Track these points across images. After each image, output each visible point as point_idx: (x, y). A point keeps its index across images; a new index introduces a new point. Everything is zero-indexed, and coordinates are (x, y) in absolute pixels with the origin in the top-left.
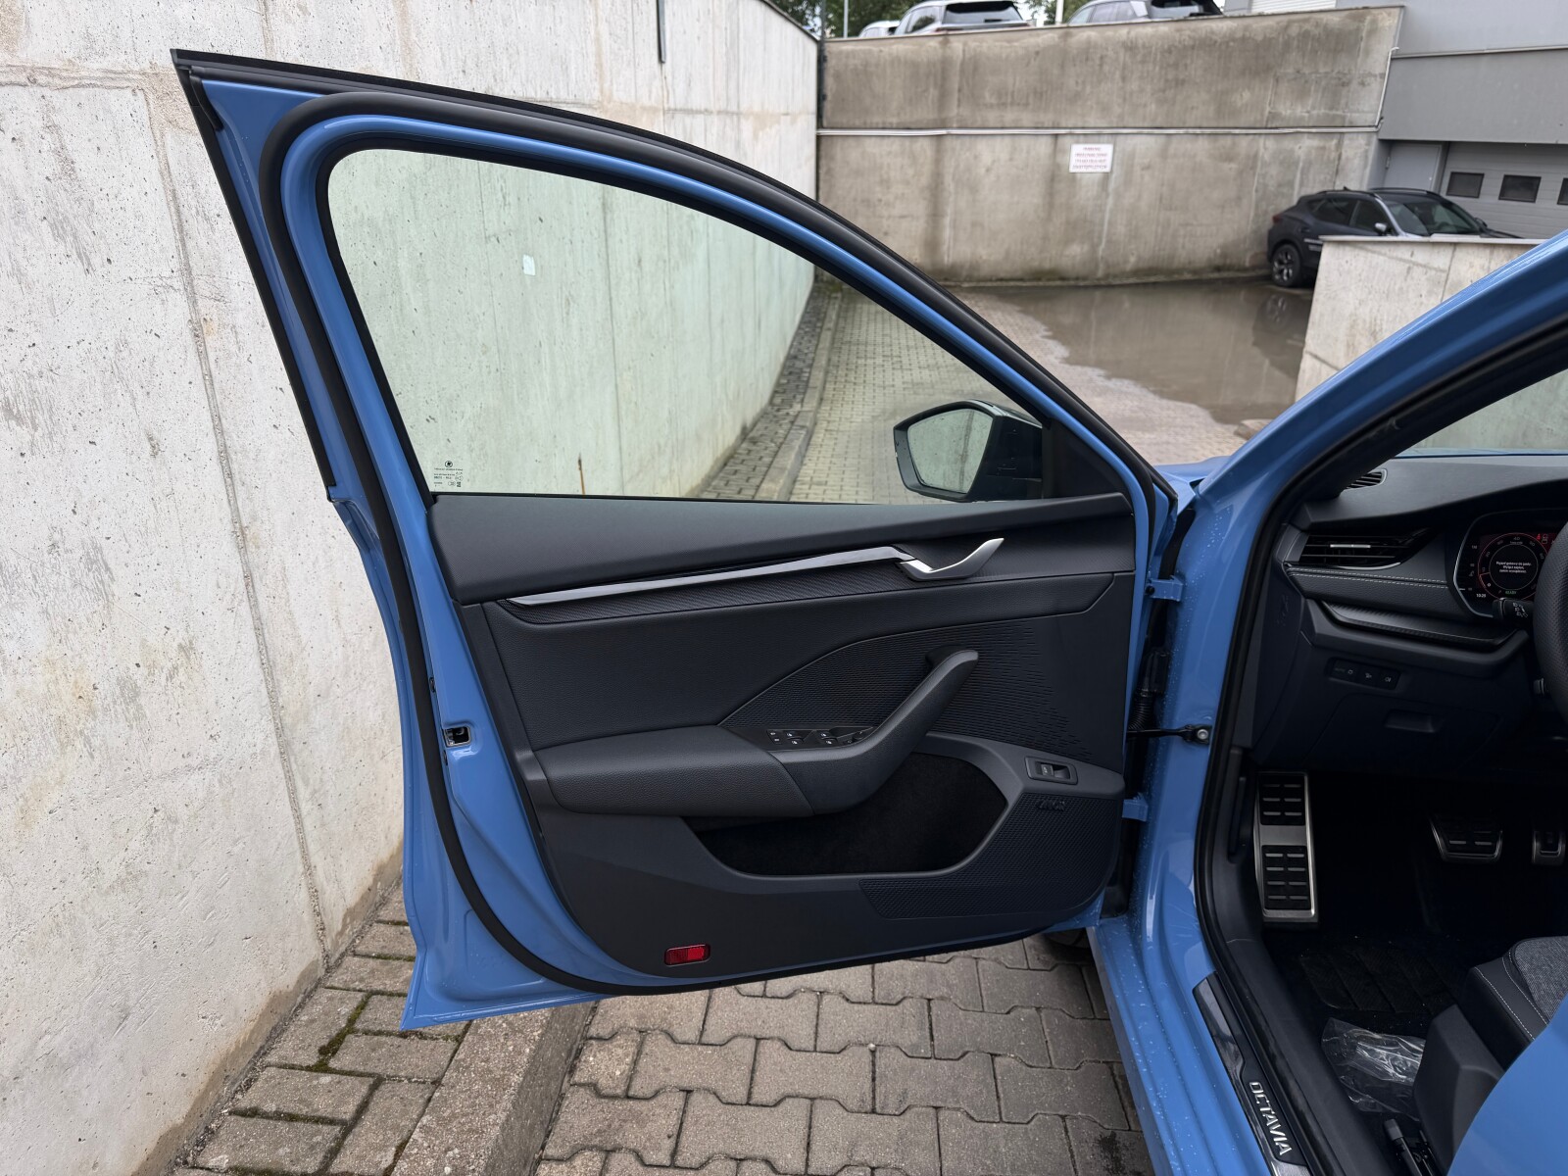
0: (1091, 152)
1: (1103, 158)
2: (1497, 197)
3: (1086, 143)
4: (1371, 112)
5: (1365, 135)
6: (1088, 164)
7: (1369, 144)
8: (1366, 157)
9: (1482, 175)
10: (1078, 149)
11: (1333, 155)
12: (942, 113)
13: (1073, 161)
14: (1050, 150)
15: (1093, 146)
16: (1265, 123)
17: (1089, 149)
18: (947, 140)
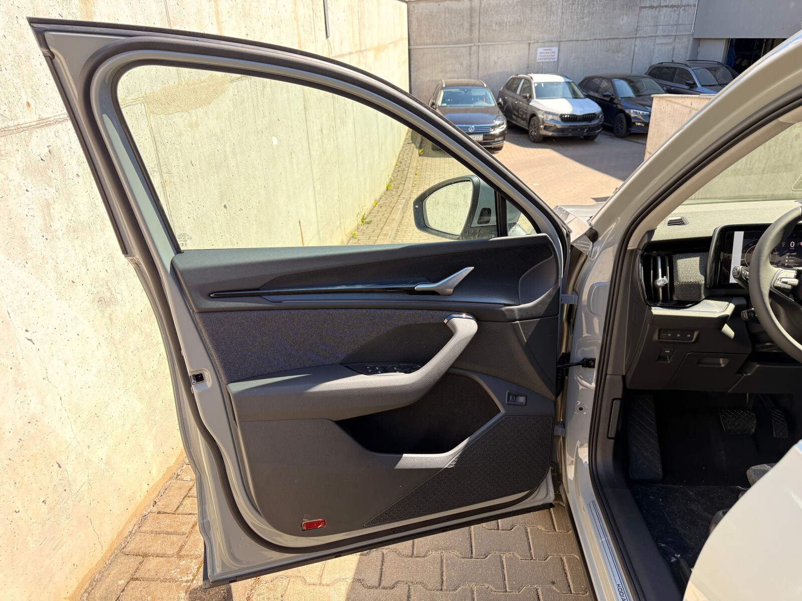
1: (553, 54)
3: (545, 47)
4: (690, 24)
5: (686, 36)
6: (546, 57)
7: (689, 41)
8: (688, 48)
10: (540, 50)
11: (670, 47)
12: (471, 35)
13: (538, 57)
14: (527, 52)
15: (548, 48)
16: (635, 33)
17: (547, 50)
18: (474, 48)
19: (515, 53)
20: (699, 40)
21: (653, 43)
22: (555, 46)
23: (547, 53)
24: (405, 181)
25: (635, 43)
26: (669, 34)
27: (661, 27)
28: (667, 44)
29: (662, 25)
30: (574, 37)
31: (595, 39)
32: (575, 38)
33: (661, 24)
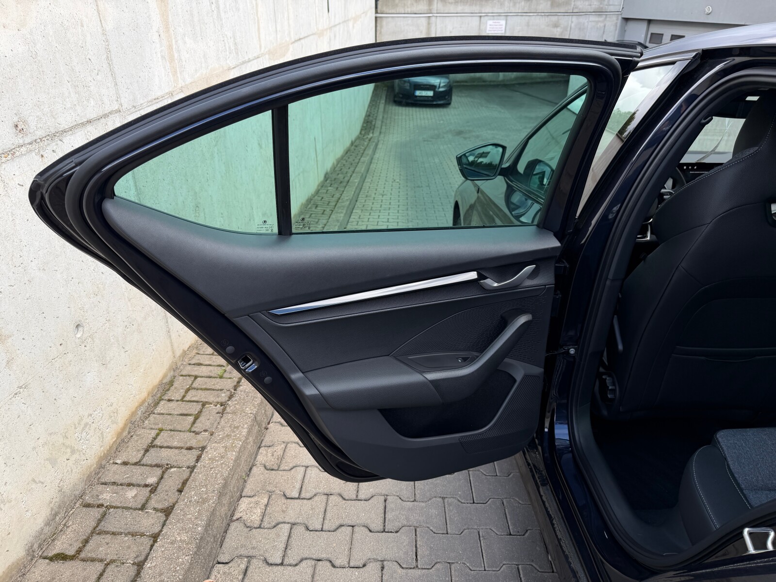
1: (501, 27)
3: (494, 19)
4: (618, 5)
5: (616, 16)
6: (495, 29)
9: (663, 34)
10: (490, 22)
11: (602, 25)
12: (430, 7)
13: (488, 28)
14: (478, 23)
16: (572, 10)
17: (495, 22)
18: (433, 19)
19: (468, 24)
20: (627, 20)
22: (503, 20)
23: (496, 25)
24: (374, 129)
25: (572, 20)
27: (594, 6)
28: (599, 21)
33: (595, 4)
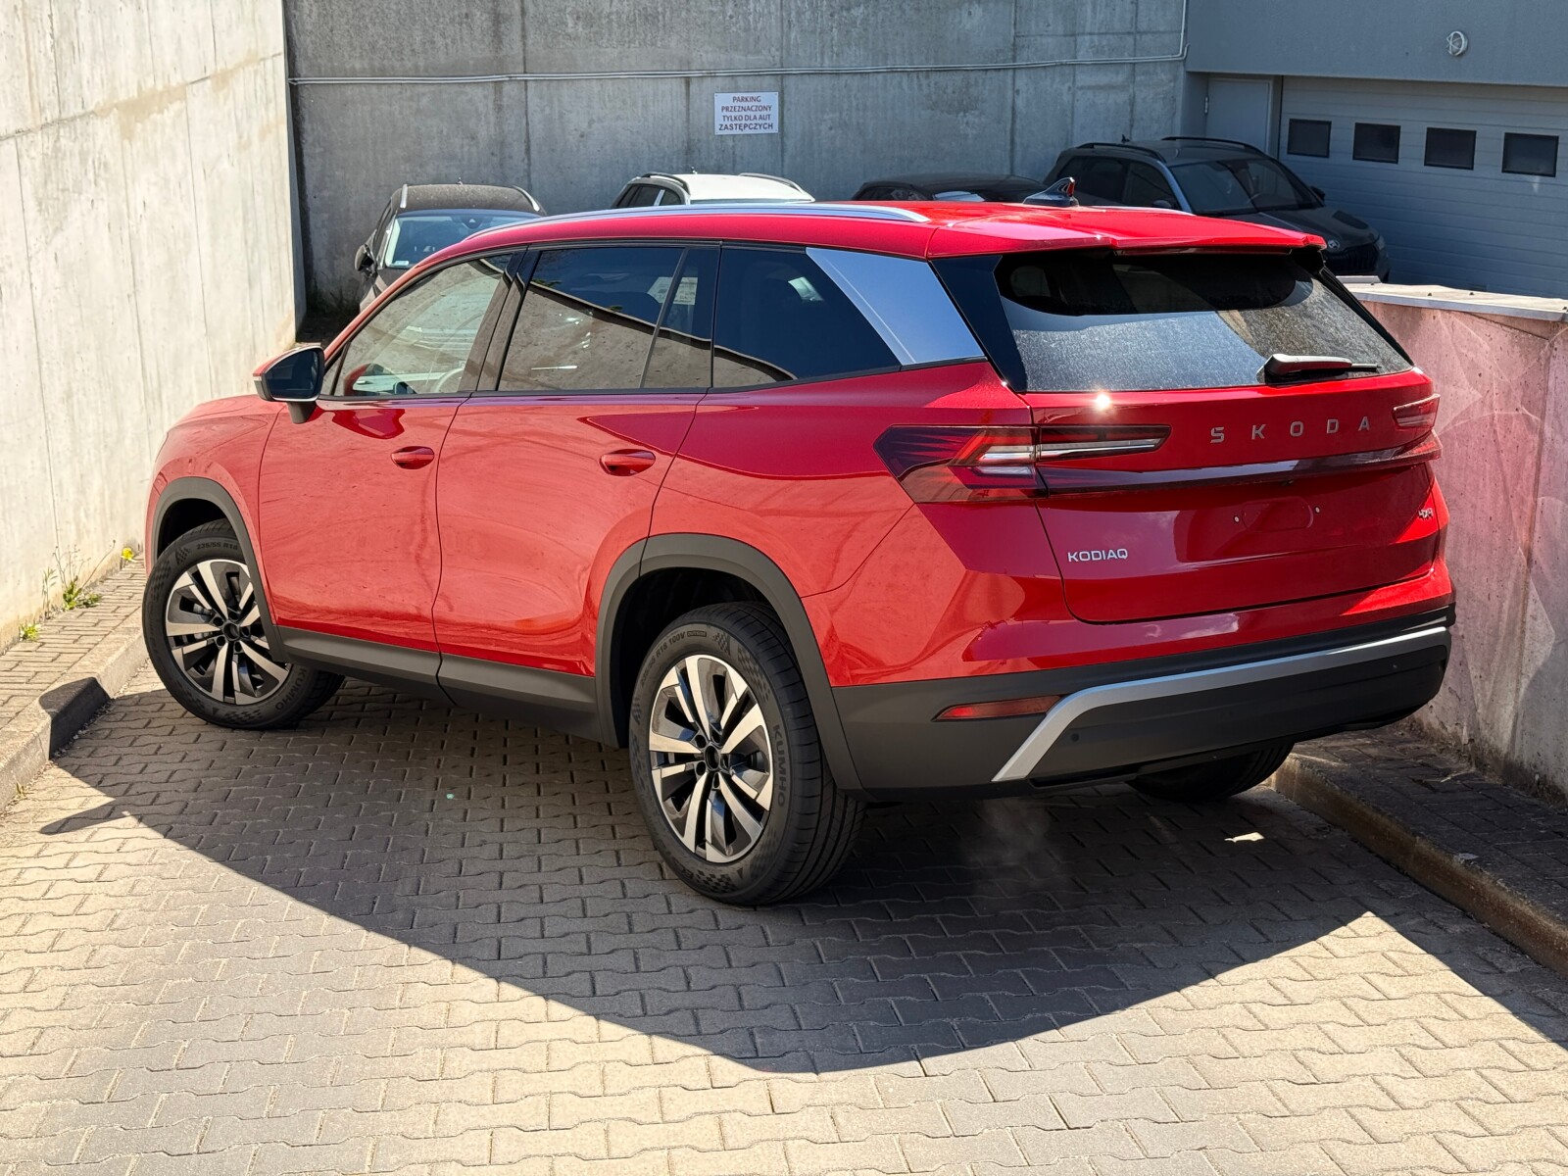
0: (745, 104)
1: (764, 113)
2: (1352, 156)
3: (737, 90)
4: (1171, 32)
5: (1166, 66)
6: (743, 122)
7: (1175, 79)
8: (1175, 100)
9: (1329, 123)
10: (723, 99)
11: (1122, 97)
12: (498, 49)
13: (719, 120)
14: (684, 109)
15: (745, 95)
16: (1010, 54)
17: (745, 99)
18: (510, 90)
19: (645, 107)
21: (1067, 85)
22: (769, 89)
23: (745, 110)
25: (1014, 84)
26: (1114, 58)
27: (1087, 38)
28: (1111, 87)
29: (1090, 34)
30: (827, 62)
31: (892, 71)
32: (828, 65)
33: (1088, 30)
